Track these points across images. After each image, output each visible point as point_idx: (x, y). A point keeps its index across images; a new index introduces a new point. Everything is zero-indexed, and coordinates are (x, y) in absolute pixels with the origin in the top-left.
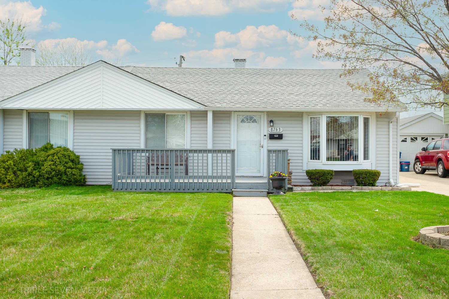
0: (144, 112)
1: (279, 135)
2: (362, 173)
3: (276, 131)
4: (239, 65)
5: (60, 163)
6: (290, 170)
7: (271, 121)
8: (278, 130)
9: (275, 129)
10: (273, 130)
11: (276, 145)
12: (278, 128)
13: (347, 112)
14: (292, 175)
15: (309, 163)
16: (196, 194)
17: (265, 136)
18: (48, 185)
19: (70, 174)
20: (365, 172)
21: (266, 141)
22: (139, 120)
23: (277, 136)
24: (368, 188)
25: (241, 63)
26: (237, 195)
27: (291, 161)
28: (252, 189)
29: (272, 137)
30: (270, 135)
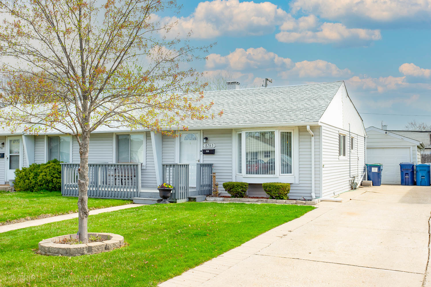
0: (116, 134)
1: (210, 150)
2: (267, 187)
3: (210, 146)
4: (230, 87)
5: (50, 174)
6: (216, 182)
7: (206, 139)
8: (212, 146)
9: (209, 145)
10: (207, 146)
11: (209, 159)
12: (211, 144)
13: (263, 127)
14: (218, 186)
15: (237, 176)
16: (106, 200)
17: (201, 151)
18: (38, 191)
19: (55, 182)
20: (269, 185)
21: (202, 155)
22: (112, 140)
23: (209, 152)
24: (272, 200)
25: (232, 86)
26: (135, 203)
27: (216, 174)
28: (152, 197)
29: (205, 152)
30: (203, 150)
